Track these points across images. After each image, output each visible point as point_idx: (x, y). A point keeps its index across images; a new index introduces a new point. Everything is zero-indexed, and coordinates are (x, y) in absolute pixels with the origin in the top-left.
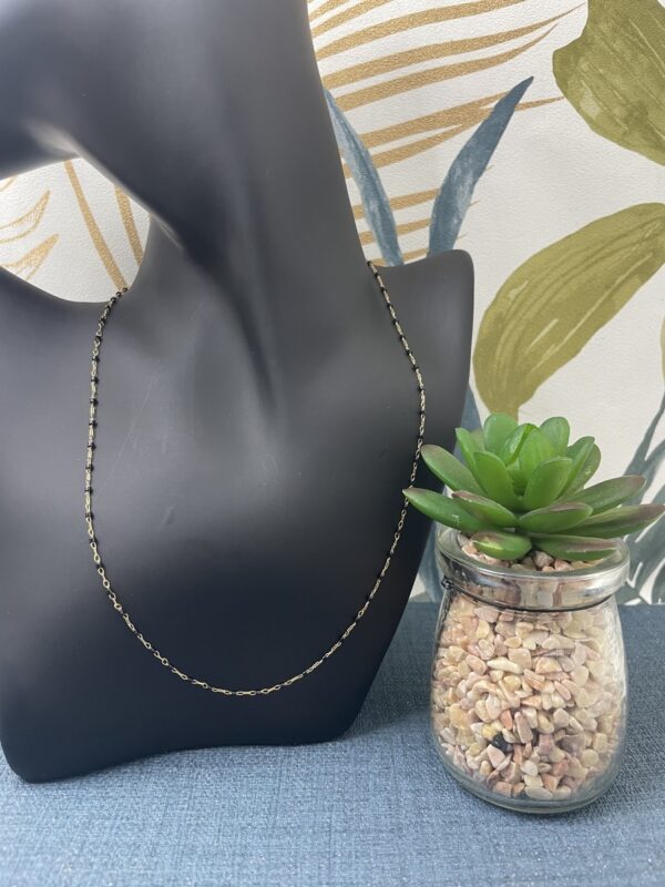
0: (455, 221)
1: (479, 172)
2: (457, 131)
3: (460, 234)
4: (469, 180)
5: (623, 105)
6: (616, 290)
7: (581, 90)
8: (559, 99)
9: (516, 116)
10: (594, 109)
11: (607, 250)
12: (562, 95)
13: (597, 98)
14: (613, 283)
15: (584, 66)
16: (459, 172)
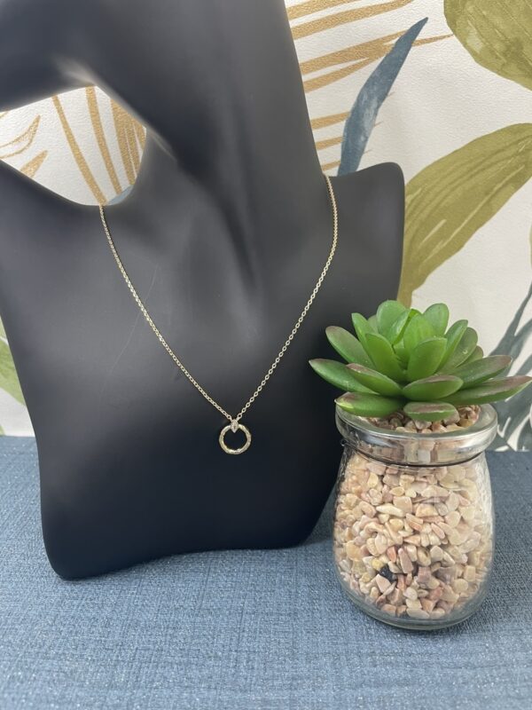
0: (362, 138)
1: (382, 98)
2: (365, 64)
3: (366, 149)
4: (374, 105)
5: (502, 41)
6: (494, 196)
7: (468, 28)
8: (449, 36)
9: (414, 50)
10: (478, 45)
11: (487, 163)
12: (451, 32)
13: (481, 35)
14: (492, 189)
15: (470, 9)
16: (365, 97)
